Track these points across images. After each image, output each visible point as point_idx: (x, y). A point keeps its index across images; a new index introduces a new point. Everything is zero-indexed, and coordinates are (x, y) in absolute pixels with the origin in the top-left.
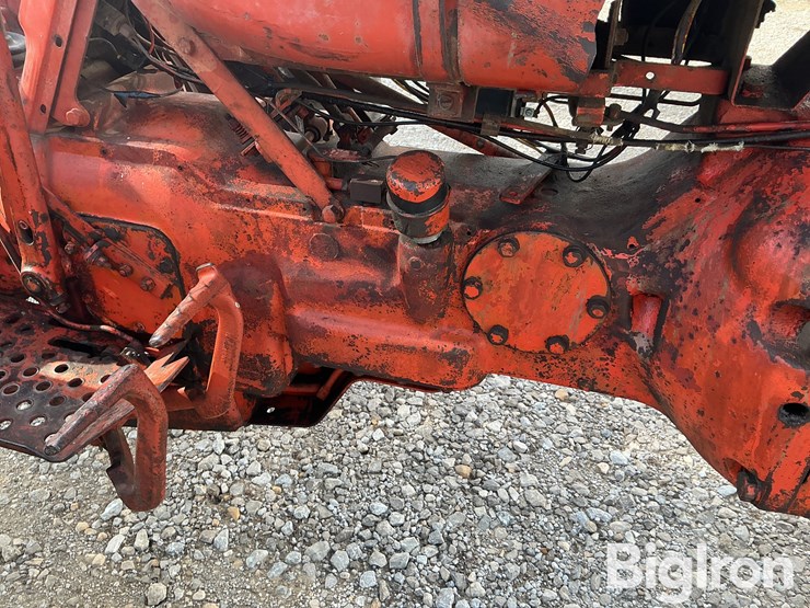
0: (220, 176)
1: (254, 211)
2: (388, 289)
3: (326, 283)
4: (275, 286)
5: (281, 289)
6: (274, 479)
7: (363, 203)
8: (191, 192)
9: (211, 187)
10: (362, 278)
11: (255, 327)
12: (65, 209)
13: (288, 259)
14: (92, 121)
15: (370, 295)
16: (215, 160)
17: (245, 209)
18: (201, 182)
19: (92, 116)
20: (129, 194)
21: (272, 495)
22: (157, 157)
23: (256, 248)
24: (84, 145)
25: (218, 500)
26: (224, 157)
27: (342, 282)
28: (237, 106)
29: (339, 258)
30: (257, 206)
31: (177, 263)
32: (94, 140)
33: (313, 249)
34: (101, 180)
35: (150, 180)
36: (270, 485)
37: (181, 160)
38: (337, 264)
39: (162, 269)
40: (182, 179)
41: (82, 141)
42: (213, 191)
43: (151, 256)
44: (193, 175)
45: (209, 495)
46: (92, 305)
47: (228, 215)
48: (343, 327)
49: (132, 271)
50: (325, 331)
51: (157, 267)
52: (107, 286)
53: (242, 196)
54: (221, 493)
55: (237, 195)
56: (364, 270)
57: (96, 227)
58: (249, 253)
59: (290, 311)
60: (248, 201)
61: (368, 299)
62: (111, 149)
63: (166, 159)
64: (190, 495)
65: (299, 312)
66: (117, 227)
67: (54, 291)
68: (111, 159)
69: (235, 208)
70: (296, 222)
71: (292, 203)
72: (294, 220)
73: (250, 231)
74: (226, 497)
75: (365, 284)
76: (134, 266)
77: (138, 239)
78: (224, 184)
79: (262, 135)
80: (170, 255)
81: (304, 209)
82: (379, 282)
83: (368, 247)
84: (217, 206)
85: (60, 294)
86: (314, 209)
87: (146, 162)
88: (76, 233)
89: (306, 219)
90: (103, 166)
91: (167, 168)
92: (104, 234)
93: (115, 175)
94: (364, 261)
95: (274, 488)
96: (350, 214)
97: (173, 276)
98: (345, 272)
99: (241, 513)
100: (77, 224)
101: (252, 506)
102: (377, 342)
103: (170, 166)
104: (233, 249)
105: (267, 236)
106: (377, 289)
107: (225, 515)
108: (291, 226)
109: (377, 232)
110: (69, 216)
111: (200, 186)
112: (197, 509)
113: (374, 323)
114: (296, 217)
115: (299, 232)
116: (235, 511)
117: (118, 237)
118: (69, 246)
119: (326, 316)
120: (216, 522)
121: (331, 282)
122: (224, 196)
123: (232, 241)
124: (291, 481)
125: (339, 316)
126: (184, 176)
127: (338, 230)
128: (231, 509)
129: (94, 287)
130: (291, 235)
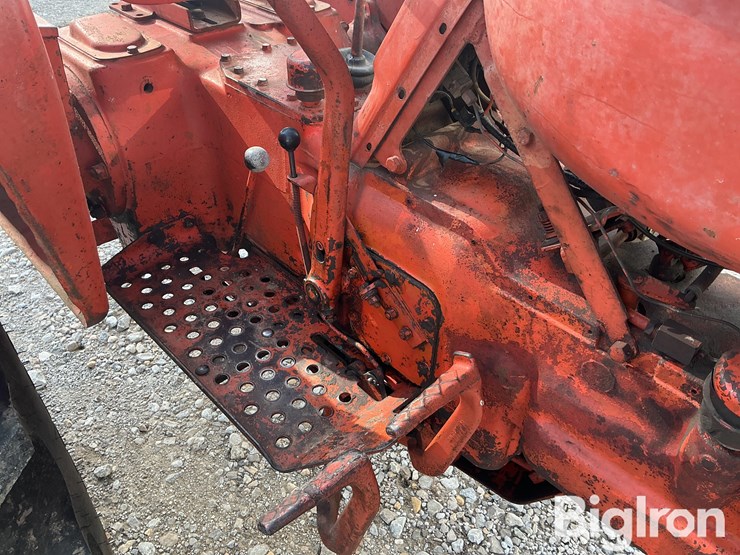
0: (509, 262)
1: (533, 310)
2: (657, 453)
3: (584, 411)
4: (527, 383)
5: (533, 388)
6: (461, 488)
7: (663, 355)
8: (475, 268)
9: (497, 271)
10: (629, 426)
11: (491, 405)
12: (358, 242)
13: (551, 368)
14: (408, 171)
15: (631, 447)
16: (511, 243)
17: (524, 304)
18: (490, 262)
19: (409, 166)
20: (418, 248)
21: (454, 504)
22: (455, 224)
23: (520, 342)
24: (393, 189)
25: (406, 484)
26: (522, 241)
27: (603, 420)
28: (557, 210)
29: (611, 394)
30: (538, 306)
31: (439, 326)
32: (404, 188)
33: (584, 372)
34: (397, 227)
35: (442, 243)
36: (455, 492)
37: (477, 236)
38: (605, 398)
39: (423, 325)
40: (471, 253)
41: (393, 185)
42: (497, 274)
43: (418, 311)
44: (483, 252)
45: (401, 476)
46: (355, 323)
47: (505, 302)
48: (587, 463)
49: (397, 316)
50: (564, 455)
51: (420, 321)
52: (372, 314)
53: (525, 292)
54: (411, 478)
55: (521, 289)
56: (635, 419)
57: (379, 267)
58: (511, 342)
59: (534, 415)
60: (530, 298)
61: (628, 450)
62: (416, 202)
63: (463, 230)
64: (385, 467)
65: (543, 422)
66: (397, 274)
67: (328, 305)
68: (413, 210)
69: (513, 299)
70: (576, 340)
71: (579, 321)
72: (573, 337)
73: (522, 325)
74: (414, 485)
75: (630, 434)
76: (400, 312)
77: (412, 293)
78: (512, 271)
79: (572, 246)
80: (435, 318)
81: (590, 332)
82: (649, 440)
83: (651, 402)
84: (496, 289)
85: (331, 308)
86: (602, 336)
87: (442, 225)
88: (361, 266)
89: (588, 342)
90: (405, 215)
91: (461, 238)
92: (384, 275)
93: (412, 227)
94: (640, 413)
95: (459, 497)
96: (643, 359)
97: (432, 335)
98: (611, 411)
99: (422, 508)
100: (365, 259)
101: (434, 506)
102: (620, 497)
103: (465, 237)
104: (497, 332)
105: (536, 337)
106: (643, 447)
107: (408, 501)
108: (568, 341)
109: (669, 393)
110: (361, 250)
111: (486, 265)
112: (387, 485)
113: (625, 476)
114: (578, 335)
115: (574, 350)
116: (417, 503)
117: (395, 283)
118: (352, 270)
119: (571, 440)
120: (398, 505)
121: (591, 413)
122: (508, 284)
123: (499, 326)
124: (475, 498)
125: (586, 448)
126: (474, 251)
127: (621, 368)
128: (414, 499)
129: (361, 310)
130: (564, 348)
